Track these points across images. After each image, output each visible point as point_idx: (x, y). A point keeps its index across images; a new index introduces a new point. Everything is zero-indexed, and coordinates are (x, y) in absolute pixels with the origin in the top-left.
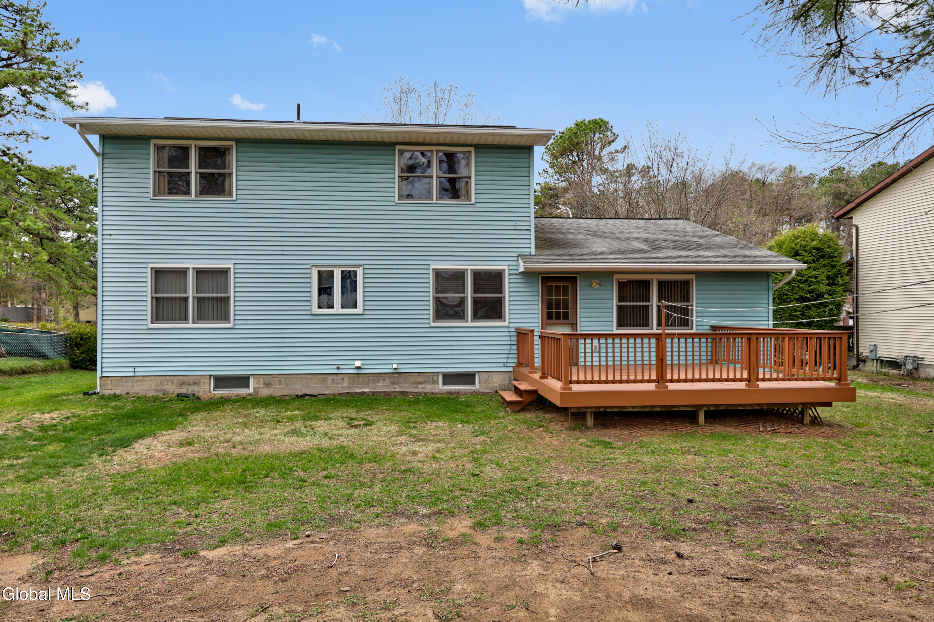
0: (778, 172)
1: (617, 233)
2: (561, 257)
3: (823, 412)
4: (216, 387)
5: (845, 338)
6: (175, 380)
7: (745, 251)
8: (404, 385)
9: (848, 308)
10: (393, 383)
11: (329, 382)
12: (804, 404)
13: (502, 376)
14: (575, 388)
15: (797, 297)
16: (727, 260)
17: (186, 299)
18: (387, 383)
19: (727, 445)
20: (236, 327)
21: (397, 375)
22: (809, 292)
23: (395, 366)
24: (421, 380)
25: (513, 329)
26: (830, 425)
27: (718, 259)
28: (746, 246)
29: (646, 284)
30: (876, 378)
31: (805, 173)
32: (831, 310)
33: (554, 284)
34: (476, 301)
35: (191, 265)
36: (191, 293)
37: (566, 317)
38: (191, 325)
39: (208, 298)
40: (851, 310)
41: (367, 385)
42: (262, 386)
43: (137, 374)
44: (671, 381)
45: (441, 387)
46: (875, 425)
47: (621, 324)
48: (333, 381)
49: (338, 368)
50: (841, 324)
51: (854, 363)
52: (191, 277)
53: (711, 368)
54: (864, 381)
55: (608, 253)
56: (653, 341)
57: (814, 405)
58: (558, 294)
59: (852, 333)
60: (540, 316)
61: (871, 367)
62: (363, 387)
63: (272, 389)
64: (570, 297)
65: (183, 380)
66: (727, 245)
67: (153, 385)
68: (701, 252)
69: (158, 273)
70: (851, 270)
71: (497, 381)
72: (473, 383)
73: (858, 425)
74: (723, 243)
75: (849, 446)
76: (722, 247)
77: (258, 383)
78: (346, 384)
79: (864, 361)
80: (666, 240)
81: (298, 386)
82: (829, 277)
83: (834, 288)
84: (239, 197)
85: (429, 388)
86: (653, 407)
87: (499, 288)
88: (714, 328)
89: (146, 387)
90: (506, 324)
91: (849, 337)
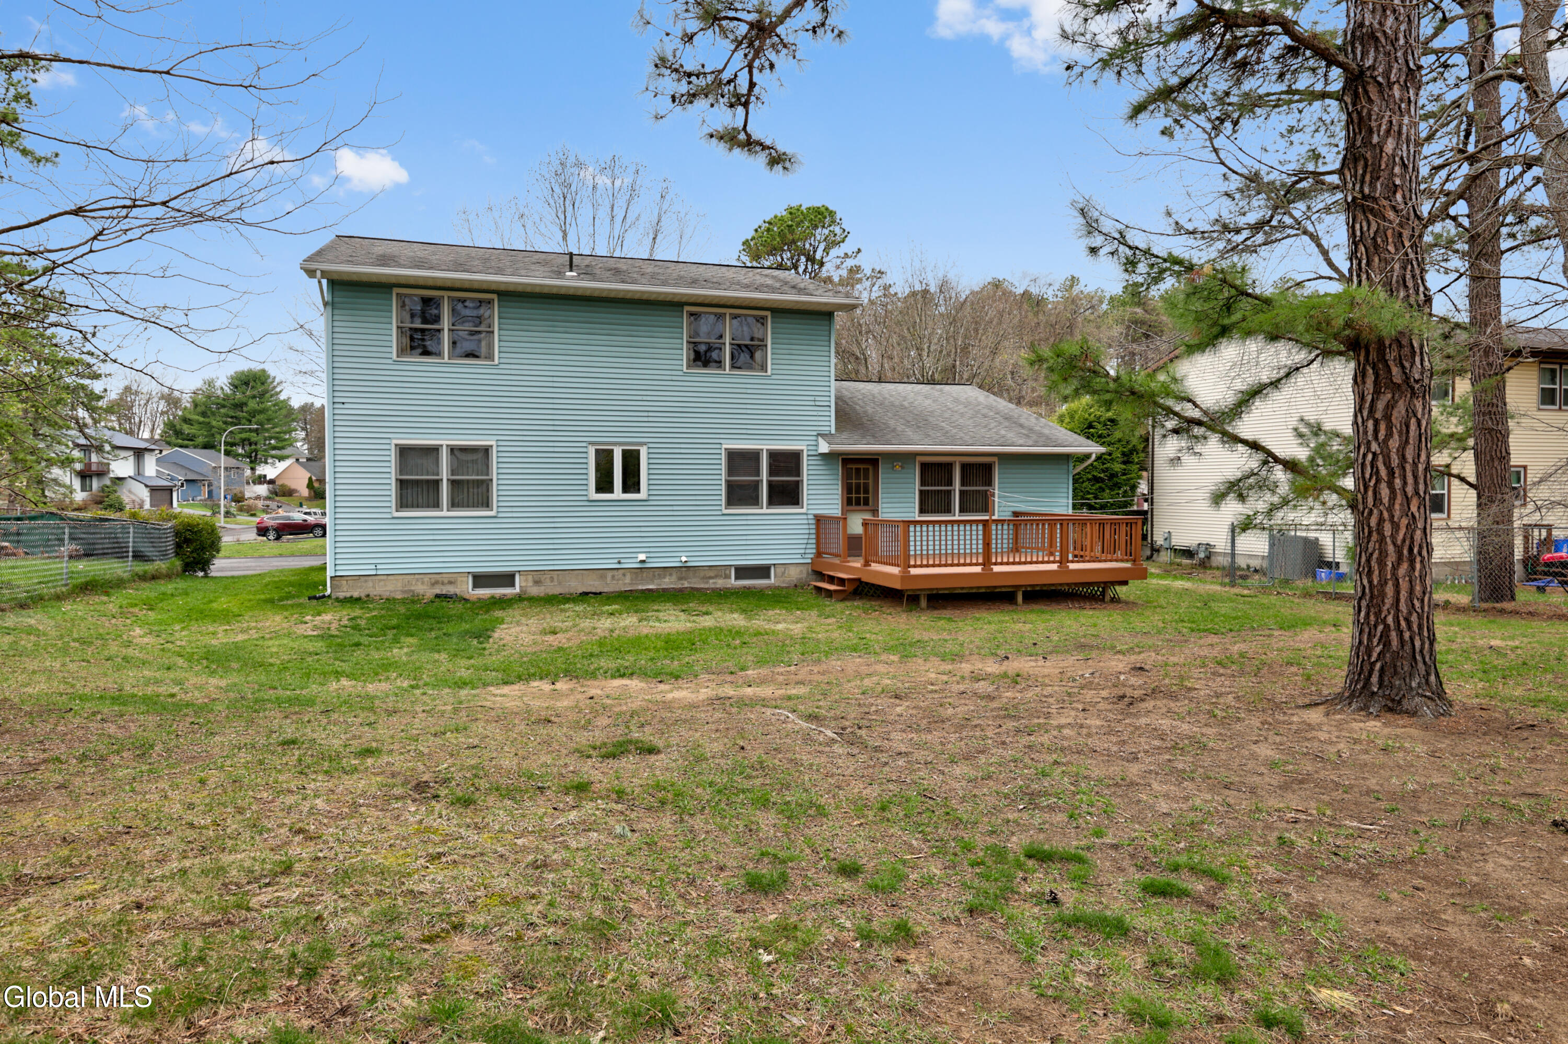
0: (1056, 286)
1: (905, 403)
2: (864, 437)
3: (1121, 591)
4: (476, 585)
5: (1140, 523)
6: (426, 579)
7: (1046, 431)
8: (694, 580)
9: (1143, 488)
10: (680, 579)
11: (609, 578)
12: (1105, 583)
13: (799, 569)
14: (913, 571)
15: (1090, 476)
16: (1031, 443)
17: (437, 483)
18: (674, 578)
19: (1047, 616)
20: (500, 515)
21: (685, 570)
22: (1103, 471)
23: (684, 559)
24: (712, 574)
25: (811, 517)
26: (1127, 603)
27: (1021, 442)
28: (1046, 425)
29: (948, 467)
30: (1169, 568)
31: (1091, 289)
32: (1125, 492)
33: (854, 466)
34: (771, 485)
35: (444, 441)
36: (445, 475)
37: (866, 502)
38: (445, 513)
39: (468, 481)
40: (1146, 492)
41: (652, 581)
42: (530, 584)
43: (379, 572)
44: (996, 564)
45: (733, 582)
46: (1163, 602)
47: (922, 511)
48: (613, 577)
49: (619, 563)
50: (1135, 508)
51: (1148, 553)
52: (444, 455)
53: (1011, 555)
54: (1157, 571)
55: (909, 432)
56: (980, 527)
57: (1114, 583)
58: (858, 477)
59: (1146, 519)
60: (840, 502)
61: (1165, 557)
62: (648, 584)
63: (543, 588)
64: (871, 481)
65: (436, 579)
66: (1026, 423)
67: (399, 584)
68: (1003, 432)
69: (404, 452)
70: (1146, 447)
71: (794, 574)
72: (768, 577)
73: (1148, 602)
74: (1022, 421)
75: (1139, 615)
76: (1021, 426)
77: (526, 580)
78: (628, 580)
79: (1158, 551)
80: (962, 415)
81: (573, 584)
82: (1124, 454)
83: (1129, 467)
84: (502, 361)
85: (720, 583)
86: (979, 588)
87: (797, 471)
88: (1016, 514)
89: (390, 587)
90: (804, 510)
91: (1144, 524)
